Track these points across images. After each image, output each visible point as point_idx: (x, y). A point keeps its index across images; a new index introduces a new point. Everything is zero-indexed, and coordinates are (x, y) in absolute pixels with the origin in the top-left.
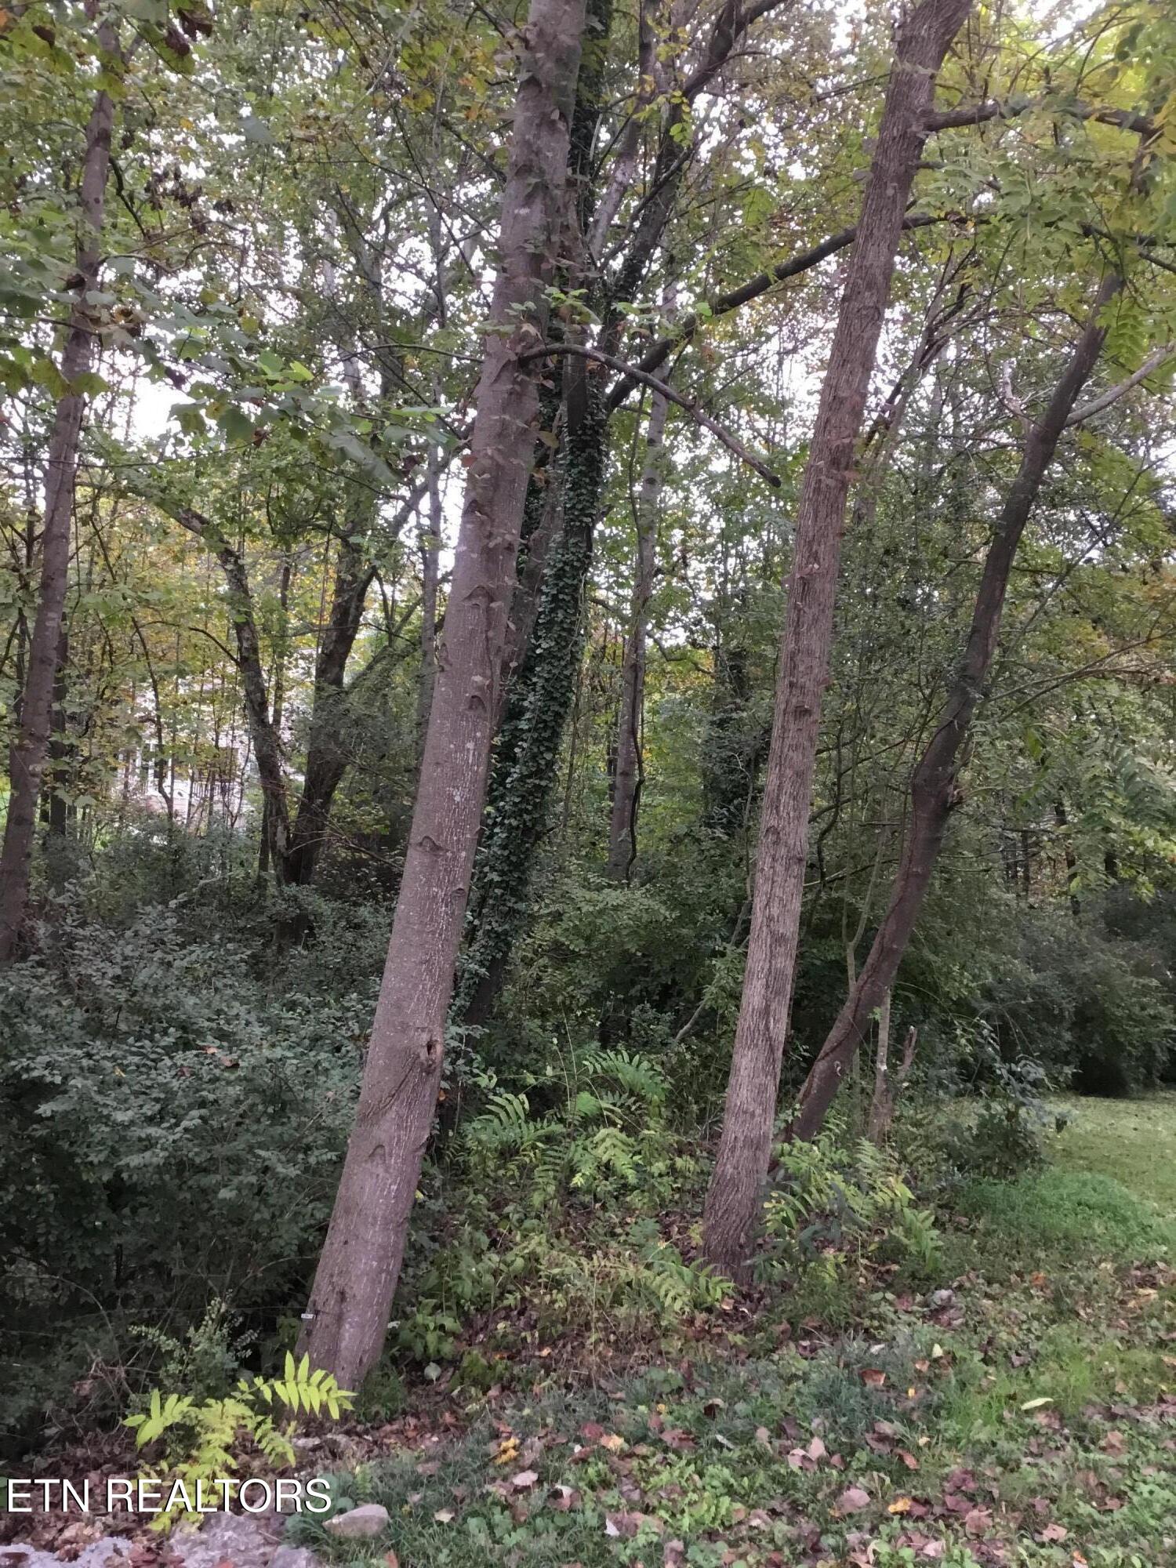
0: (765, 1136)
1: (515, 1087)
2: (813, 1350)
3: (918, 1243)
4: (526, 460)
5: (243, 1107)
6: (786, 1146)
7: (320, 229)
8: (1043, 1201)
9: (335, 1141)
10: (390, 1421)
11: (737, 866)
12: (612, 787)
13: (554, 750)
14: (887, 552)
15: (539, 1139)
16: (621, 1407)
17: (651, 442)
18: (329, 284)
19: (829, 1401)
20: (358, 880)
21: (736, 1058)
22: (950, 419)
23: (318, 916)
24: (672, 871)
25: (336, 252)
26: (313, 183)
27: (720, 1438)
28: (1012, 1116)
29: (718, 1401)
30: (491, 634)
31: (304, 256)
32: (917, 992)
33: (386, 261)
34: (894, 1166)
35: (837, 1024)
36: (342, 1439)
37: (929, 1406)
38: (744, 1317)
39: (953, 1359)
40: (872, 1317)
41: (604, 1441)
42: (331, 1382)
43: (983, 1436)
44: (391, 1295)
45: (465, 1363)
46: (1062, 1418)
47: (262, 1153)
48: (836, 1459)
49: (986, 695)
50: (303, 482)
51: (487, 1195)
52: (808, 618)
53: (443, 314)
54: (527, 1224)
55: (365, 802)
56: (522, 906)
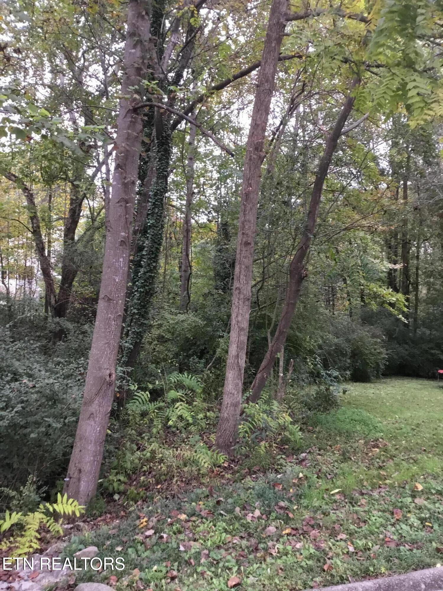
0: (239, 402)
1: (144, 389)
2: (257, 478)
3: (294, 437)
4: (138, 149)
5: (39, 403)
6: (246, 405)
7: (58, 61)
8: (339, 420)
9: (75, 413)
10: (100, 516)
11: (228, 304)
12: (181, 276)
13: (156, 262)
14: (278, 184)
15: (156, 409)
16: (186, 504)
17: (190, 144)
18: (62, 83)
19: (262, 496)
20: (85, 316)
21: (227, 374)
22: (301, 134)
23: (68, 330)
24: (203, 306)
25: (64, 70)
26: (53, 42)
27: (222, 512)
28: (327, 389)
29: (221, 499)
30: (127, 216)
31: (52, 72)
32: (294, 347)
33: (85, 74)
34: (286, 410)
35: (264, 360)
36: (81, 524)
37: (298, 495)
38: (232, 468)
39: (306, 477)
40: (278, 465)
41: (179, 517)
42: (76, 503)
43: (317, 504)
44: (99, 470)
45: (128, 493)
46: (345, 496)
47: (46, 419)
48: (264, 516)
49: (315, 236)
50: (55, 161)
51: (136, 430)
52: (248, 208)
53: (107, 94)
54: (151, 440)
55: (86, 286)
56: (146, 322)
